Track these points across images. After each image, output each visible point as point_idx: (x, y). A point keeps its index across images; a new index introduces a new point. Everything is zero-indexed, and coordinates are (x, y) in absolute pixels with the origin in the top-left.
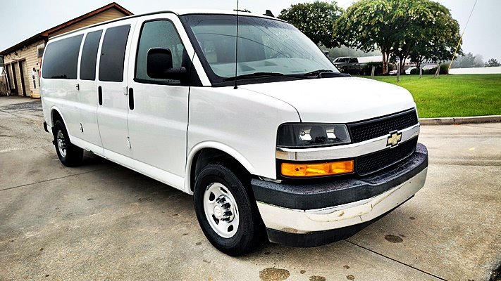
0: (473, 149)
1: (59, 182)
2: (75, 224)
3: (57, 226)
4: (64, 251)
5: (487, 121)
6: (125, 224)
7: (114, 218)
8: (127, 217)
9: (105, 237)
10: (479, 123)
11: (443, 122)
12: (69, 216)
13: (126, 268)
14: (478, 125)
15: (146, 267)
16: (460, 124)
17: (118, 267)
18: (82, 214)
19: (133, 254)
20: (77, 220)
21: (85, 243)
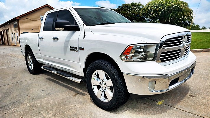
1: (27, 82)
2: (37, 103)
3: (28, 105)
6: (62, 102)
7: (57, 100)
11: (197, 51)
12: (34, 99)
16: (204, 52)
18: (40, 98)
20: (38, 101)
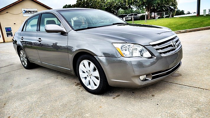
0: (199, 40)
2: (22, 90)
3: (12, 92)
4: (17, 104)
5: (199, 30)
8: (48, 84)
9: (39, 94)
10: (196, 31)
11: (181, 32)
13: (53, 108)
14: (196, 32)
15: (64, 106)
16: (189, 32)
17: (48, 107)
18: (25, 85)
19: (56, 100)
21: (28, 98)
